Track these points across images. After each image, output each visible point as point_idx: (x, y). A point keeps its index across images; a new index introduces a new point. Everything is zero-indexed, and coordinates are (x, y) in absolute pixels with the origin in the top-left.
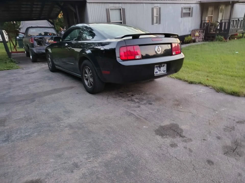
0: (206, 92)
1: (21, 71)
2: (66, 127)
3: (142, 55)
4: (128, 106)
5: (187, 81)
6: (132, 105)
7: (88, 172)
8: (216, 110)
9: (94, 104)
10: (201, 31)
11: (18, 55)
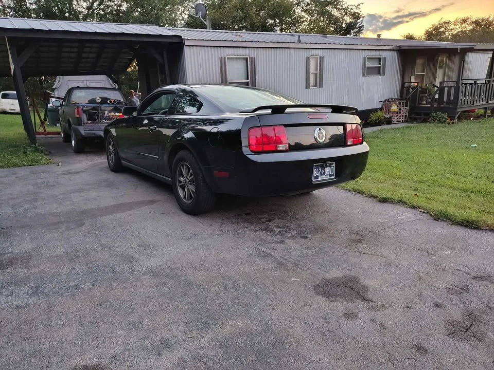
0: (412, 219)
1: (54, 168)
2: (145, 273)
3: (289, 144)
4: (262, 239)
5: (375, 197)
6: (269, 238)
7: (188, 356)
8: (432, 254)
9: (195, 235)
10: (403, 101)
11: (46, 138)
